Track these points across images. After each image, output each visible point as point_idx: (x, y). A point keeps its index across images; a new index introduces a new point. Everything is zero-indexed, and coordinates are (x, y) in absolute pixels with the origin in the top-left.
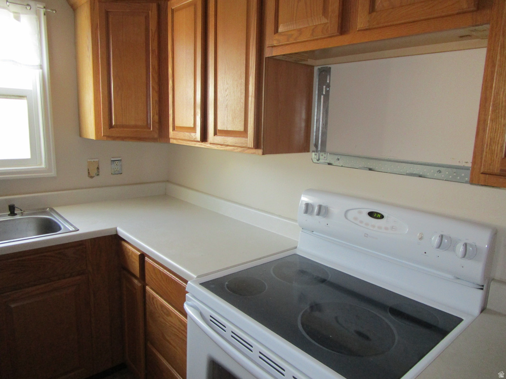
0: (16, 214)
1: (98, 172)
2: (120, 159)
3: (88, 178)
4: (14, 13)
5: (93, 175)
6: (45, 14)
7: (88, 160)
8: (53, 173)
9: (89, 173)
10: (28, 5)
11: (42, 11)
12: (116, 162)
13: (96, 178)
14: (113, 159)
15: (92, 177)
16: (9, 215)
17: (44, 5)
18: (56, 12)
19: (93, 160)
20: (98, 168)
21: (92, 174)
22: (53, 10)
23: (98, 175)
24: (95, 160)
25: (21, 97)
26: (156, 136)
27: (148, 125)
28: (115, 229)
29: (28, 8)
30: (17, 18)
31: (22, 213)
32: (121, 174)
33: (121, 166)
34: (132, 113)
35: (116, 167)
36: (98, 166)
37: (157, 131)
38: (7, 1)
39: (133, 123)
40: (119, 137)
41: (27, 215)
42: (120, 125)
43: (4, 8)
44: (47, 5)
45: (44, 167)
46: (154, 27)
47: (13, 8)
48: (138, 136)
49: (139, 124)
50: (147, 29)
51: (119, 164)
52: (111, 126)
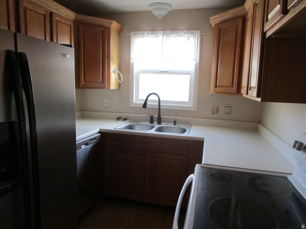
0: (176, 125)
1: (218, 111)
2: (230, 106)
3: (212, 115)
4: (187, 37)
5: (214, 113)
6: (200, 35)
7: (213, 105)
8: (195, 109)
9: (212, 111)
11: (199, 34)
13: (216, 114)
14: (226, 106)
15: (214, 114)
16: (174, 125)
18: (204, 33)
19: (215, 105)
20: (217, 109)
23: (217, 113)
25: (188, 74)
26: (236, 92)
27: (233, 86)
28: (204, 139)
29: (193, 34)
30: (188, 39)
31: (179, 125)
32: (230, 114)
33: (231, 110)
34: (226, 79)
35: (228, 110)
36: (218, 108)
37: (236, 89)
38: (185, 33)
39: (225, 85)
40: (219, 92)
41: (180, 126)
42: (220, 86)
43: (183, 36)
44: (201, 31)
45: (192, 106)
46: (239, 31)
47: (187, 35)
48: (228, 92)
49: (228, 85)
50: (237, 33)
51: (229, 108)
52: (216, 86)
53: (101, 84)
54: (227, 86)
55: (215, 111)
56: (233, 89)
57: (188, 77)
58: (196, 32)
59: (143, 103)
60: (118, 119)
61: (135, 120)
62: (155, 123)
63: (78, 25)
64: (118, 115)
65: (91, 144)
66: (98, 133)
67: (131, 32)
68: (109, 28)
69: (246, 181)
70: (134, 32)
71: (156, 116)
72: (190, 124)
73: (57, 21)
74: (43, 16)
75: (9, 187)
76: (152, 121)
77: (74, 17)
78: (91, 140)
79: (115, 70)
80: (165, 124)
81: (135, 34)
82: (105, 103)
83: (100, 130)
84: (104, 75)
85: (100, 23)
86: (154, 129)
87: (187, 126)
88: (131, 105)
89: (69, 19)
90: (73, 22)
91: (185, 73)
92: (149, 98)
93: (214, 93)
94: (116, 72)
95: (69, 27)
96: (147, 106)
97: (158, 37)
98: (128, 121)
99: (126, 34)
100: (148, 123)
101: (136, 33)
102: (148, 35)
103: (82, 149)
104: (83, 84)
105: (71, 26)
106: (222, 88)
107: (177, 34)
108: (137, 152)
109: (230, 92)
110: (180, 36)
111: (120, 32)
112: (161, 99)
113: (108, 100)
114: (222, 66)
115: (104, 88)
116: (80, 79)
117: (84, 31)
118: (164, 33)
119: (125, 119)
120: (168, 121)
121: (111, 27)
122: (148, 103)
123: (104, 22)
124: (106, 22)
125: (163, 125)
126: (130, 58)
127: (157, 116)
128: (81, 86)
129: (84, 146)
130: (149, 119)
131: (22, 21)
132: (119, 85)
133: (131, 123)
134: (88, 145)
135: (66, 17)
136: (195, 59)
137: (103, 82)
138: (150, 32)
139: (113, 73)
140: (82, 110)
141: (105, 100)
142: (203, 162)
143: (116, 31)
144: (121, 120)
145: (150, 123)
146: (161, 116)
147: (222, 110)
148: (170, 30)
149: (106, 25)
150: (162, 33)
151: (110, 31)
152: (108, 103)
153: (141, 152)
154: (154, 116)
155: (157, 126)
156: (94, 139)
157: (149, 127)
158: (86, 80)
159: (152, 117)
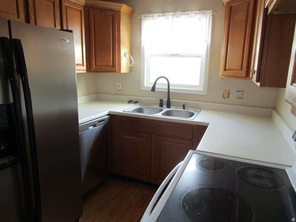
0: (185, 109)
2: (243, 90)
3: (223, 99)
6: (212, 15)
7: (224, 89)
8: (205, 93)
9: (223, 95)
10: (204, 13)
11: (211, 14)
12: (240, 91)
13: (227, 99)
14: (238, 90)
15: (225, 98)
16: (183, 109)
17: (212, 11)
18: (216, 12)
19: (226, 89)
20: (229, 94)
21: (225, 96)
22: (215, 12)
23: (228, 97)
24: (228, 89)
26: (244, 75)
27: (242, 69)
28: (208, 124)
29: (204, 14)
30: (200, 20)
31: (188, 109)
32: (242, 99)
33: (243, 94)
34: (235, 62)
35: (239, 94)
36: (229, 92)
37: (245, 72)
38: (196, 13)
39: (234, 68)
40: (228, 76)
41: (190, 110)
42: (229, 69)
43: (194, 17)
44: (213, 11)
45: (202, 90)
46: (251, 9)
47: (198, 16)
48: (236, 75)
49: (237, 68)
50: (248, 11)
51: (241, 93)
52: (225, 70)
53: (112, 68)
54: (236, 70)
55: (226, 96)
56: (242, 72)
57: (199, 59)
58: (208, 12)
59: (152, 86)
60: (130, 102)
61: (145, 104)
62: (164, 107)
63: (89, 10)
64: (130, 98)
65: (99, 125)
66: (107, 115)
67: (142, 15)
68: (119, 12)
69: (237, 170)
70: (145, 15)
71: (165, 100)
72: (200, 108)
73: (67, 7)
74: (52, 3)
75: (8, 163)
76: (161, 105)
77: (85, 3)
78: (99, 122)
79: (126, 54)
80: (173, 108)
81: (145, 16)
82: (118, 86)
83: (109, 112)
84: (114, 59)
85: (110, 7)
86: (162, 112)
87: (196, 110)
88: (142, 89)
89: (79, 5)
90: (83, 7)
91: (196, 56)
92: (158, 82)
93: (223, 76)
94: (127, 56)
95: (80, 13)
96: (156, 90)
97: (168, 18)
98: (139, 104)
99: (137, 17)
100: (157, 107)
101: (147, 15)
102: (159, 17)
103: (90, 130)
104: (94, 68)
105: (81, 11)
106: (231, 71)
107: (188, 15)
108: (143, 134)
109: (239, 76)
110: (191, 17)
111: (131, 15)
112: (170, 83)
113: (120, 83)
114: (232, 47)
115: (115, 72)
116: (92, 63)
117: (94, 16)
118: (175, 15)
119: (136, 102)
120: (177, 105)
121: (121, 10)
122: (157, 86)
123: (114, 5)
124: (116, 6)
125: (172, 108)
126: (141, 42)
127: (167, 100)
128: (93, 69)
129: (92, 127)
130: (159, 102)
131: (31, 9)
132: (131, 69)
133: (141, 106)
134: (95, 126)
135: (76, 2)
136: (206, 41)
137: (113, 66)
138: (160, 14)
139: (124, 57)
140: (97, 93)
141: (118, 83)
142: (198, 149)
143: (127, 14)
144: (133, 103)
145: (160, 106)
146: (171, 100)
147: (234, 95)
148: (180, 11)
149: (115, 8)
150: (172, 15)
151: (120, 15)
152: (120, 86)
153: (147, 135)
154: (163, 99)
155: (165, 109)
156: (102, 121)
157: (159, 110)
158: (97, 64)
159: (161, 100)
